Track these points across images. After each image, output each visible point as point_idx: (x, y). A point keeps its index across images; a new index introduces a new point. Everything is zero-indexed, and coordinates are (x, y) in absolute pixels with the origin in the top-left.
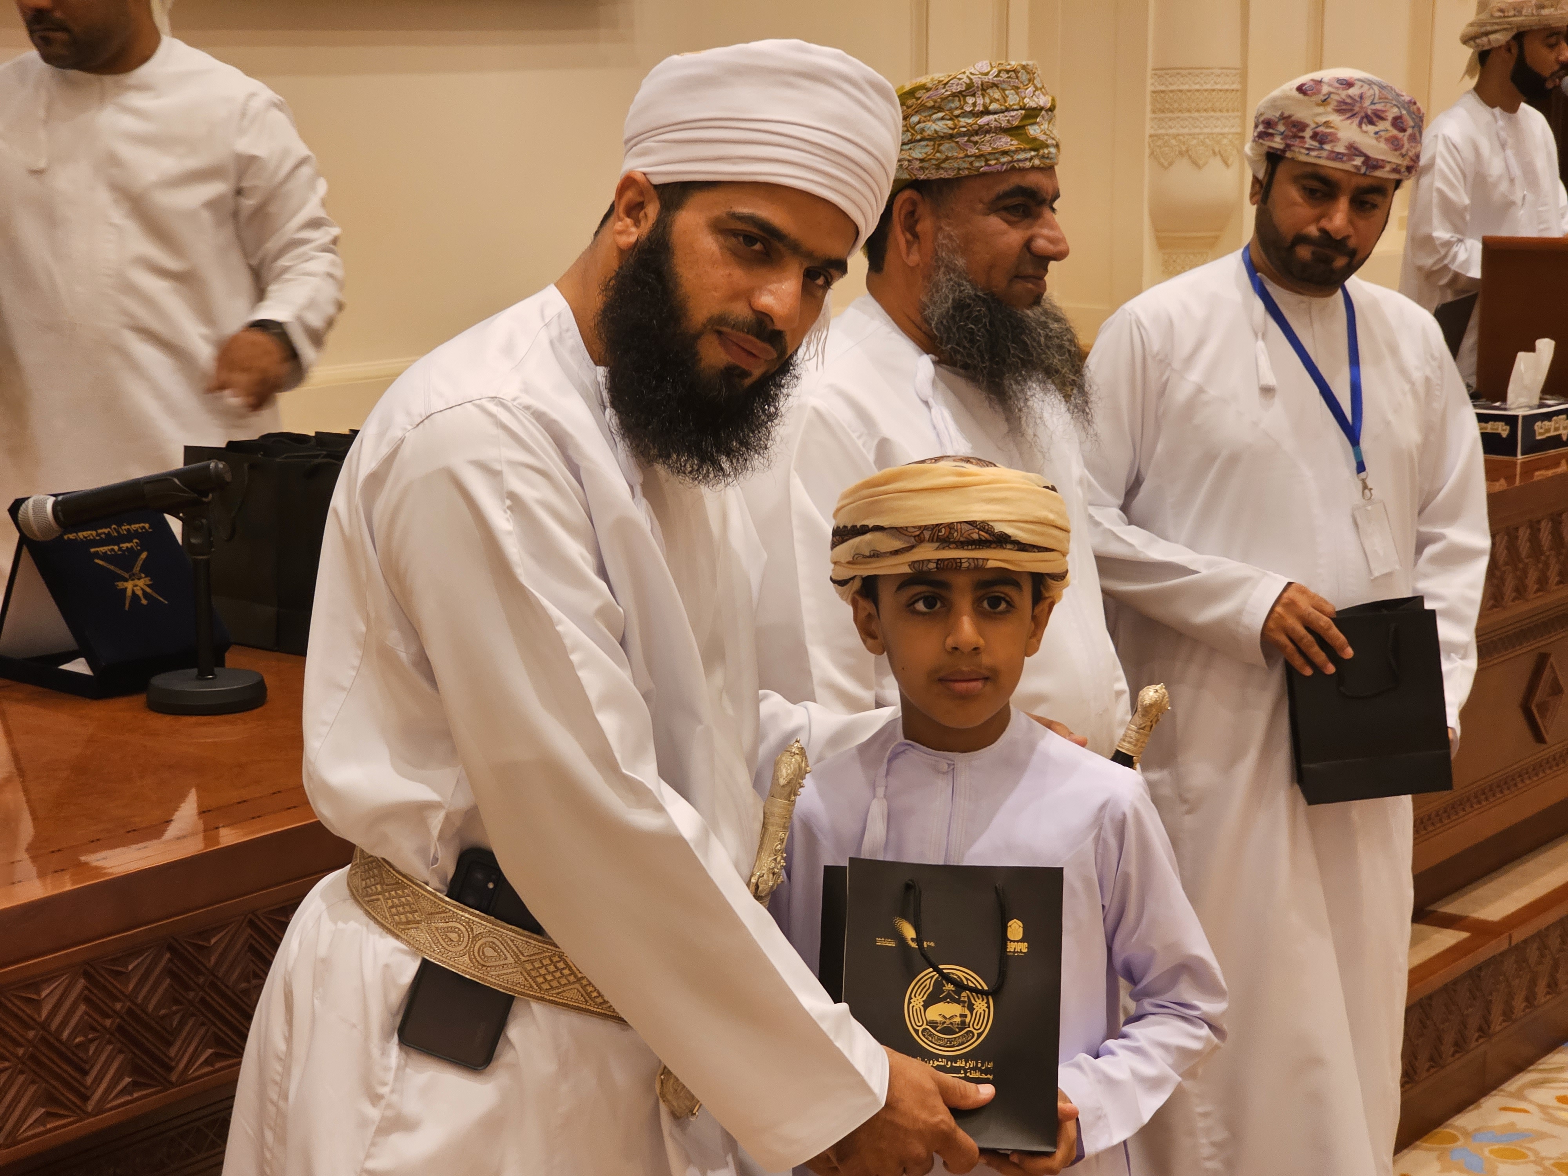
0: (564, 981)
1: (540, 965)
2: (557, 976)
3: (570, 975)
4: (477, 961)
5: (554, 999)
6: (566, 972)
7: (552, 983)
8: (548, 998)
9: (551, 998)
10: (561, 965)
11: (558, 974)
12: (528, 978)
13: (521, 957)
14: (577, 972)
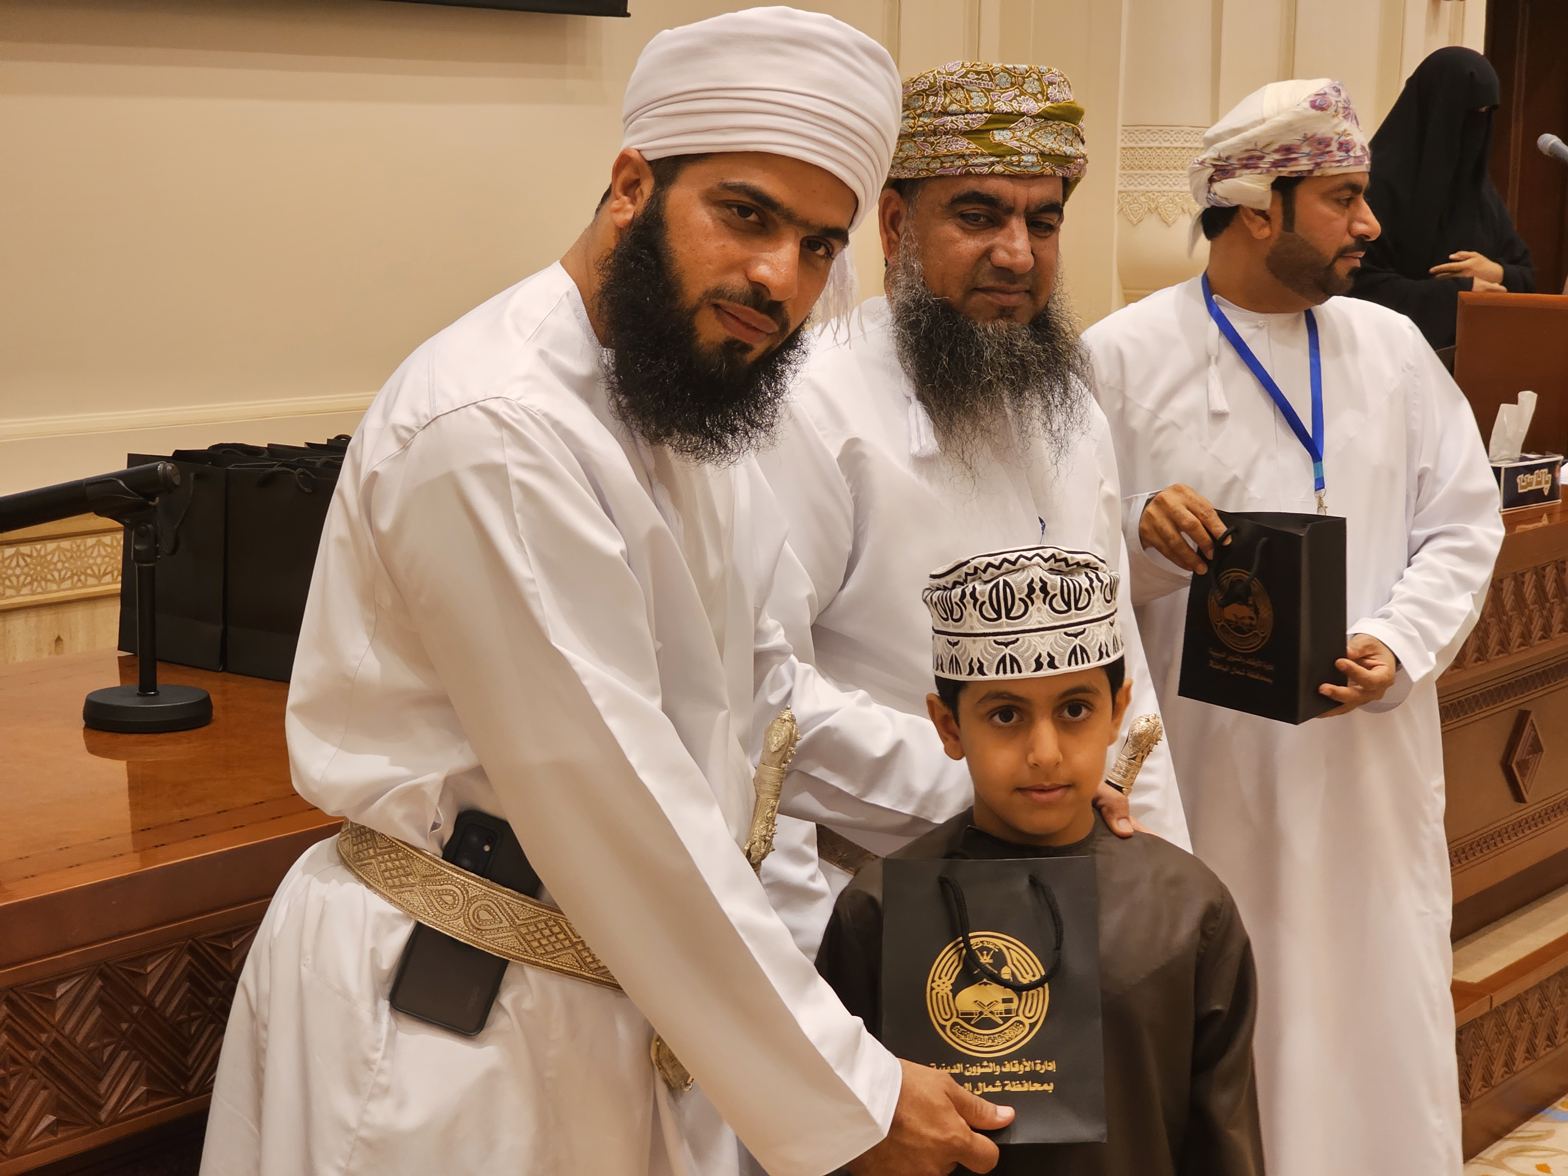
0: (558, 946)
1: (535, 929)
2: (552, 941)
3: (565, 939)
4: (472, 925)
5: (548, 964)
6: (562, 936)
7: (547, 948)
8: (542, 962)
9: (546, 963)
10: (556, 929)
11: (553, 939)
12: (524, 943)
13: (516, 920)
14: (572, 937)
